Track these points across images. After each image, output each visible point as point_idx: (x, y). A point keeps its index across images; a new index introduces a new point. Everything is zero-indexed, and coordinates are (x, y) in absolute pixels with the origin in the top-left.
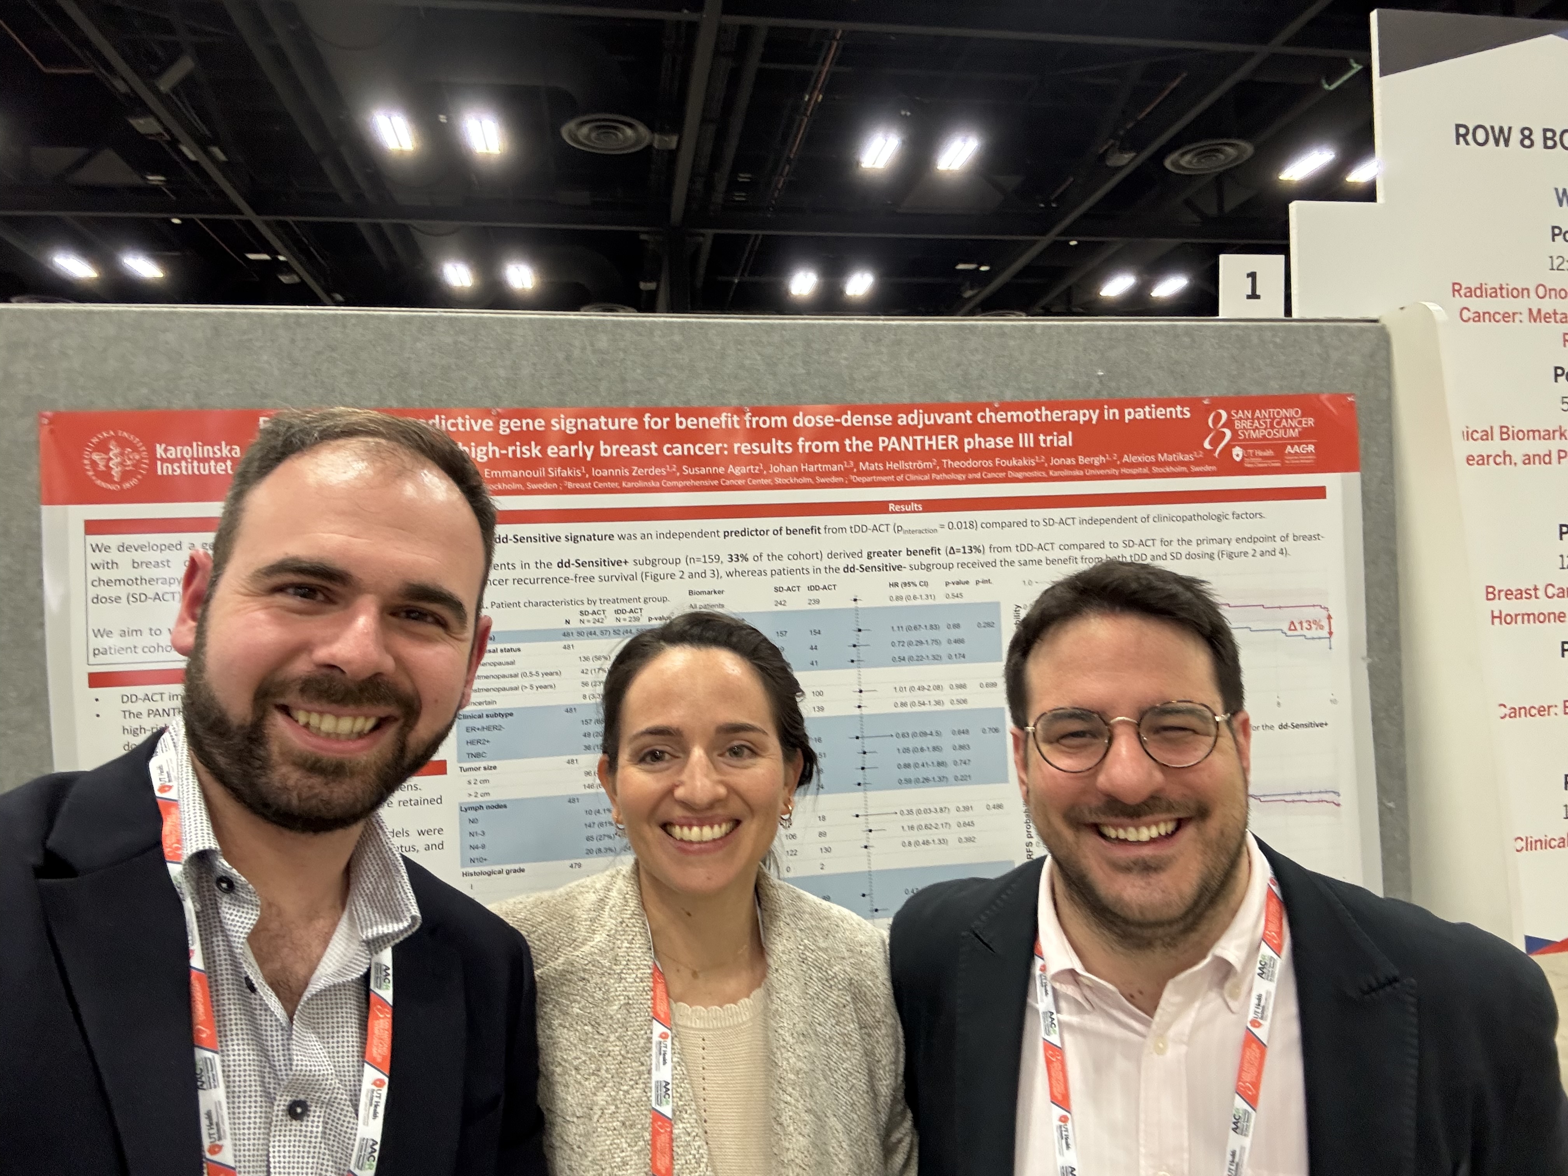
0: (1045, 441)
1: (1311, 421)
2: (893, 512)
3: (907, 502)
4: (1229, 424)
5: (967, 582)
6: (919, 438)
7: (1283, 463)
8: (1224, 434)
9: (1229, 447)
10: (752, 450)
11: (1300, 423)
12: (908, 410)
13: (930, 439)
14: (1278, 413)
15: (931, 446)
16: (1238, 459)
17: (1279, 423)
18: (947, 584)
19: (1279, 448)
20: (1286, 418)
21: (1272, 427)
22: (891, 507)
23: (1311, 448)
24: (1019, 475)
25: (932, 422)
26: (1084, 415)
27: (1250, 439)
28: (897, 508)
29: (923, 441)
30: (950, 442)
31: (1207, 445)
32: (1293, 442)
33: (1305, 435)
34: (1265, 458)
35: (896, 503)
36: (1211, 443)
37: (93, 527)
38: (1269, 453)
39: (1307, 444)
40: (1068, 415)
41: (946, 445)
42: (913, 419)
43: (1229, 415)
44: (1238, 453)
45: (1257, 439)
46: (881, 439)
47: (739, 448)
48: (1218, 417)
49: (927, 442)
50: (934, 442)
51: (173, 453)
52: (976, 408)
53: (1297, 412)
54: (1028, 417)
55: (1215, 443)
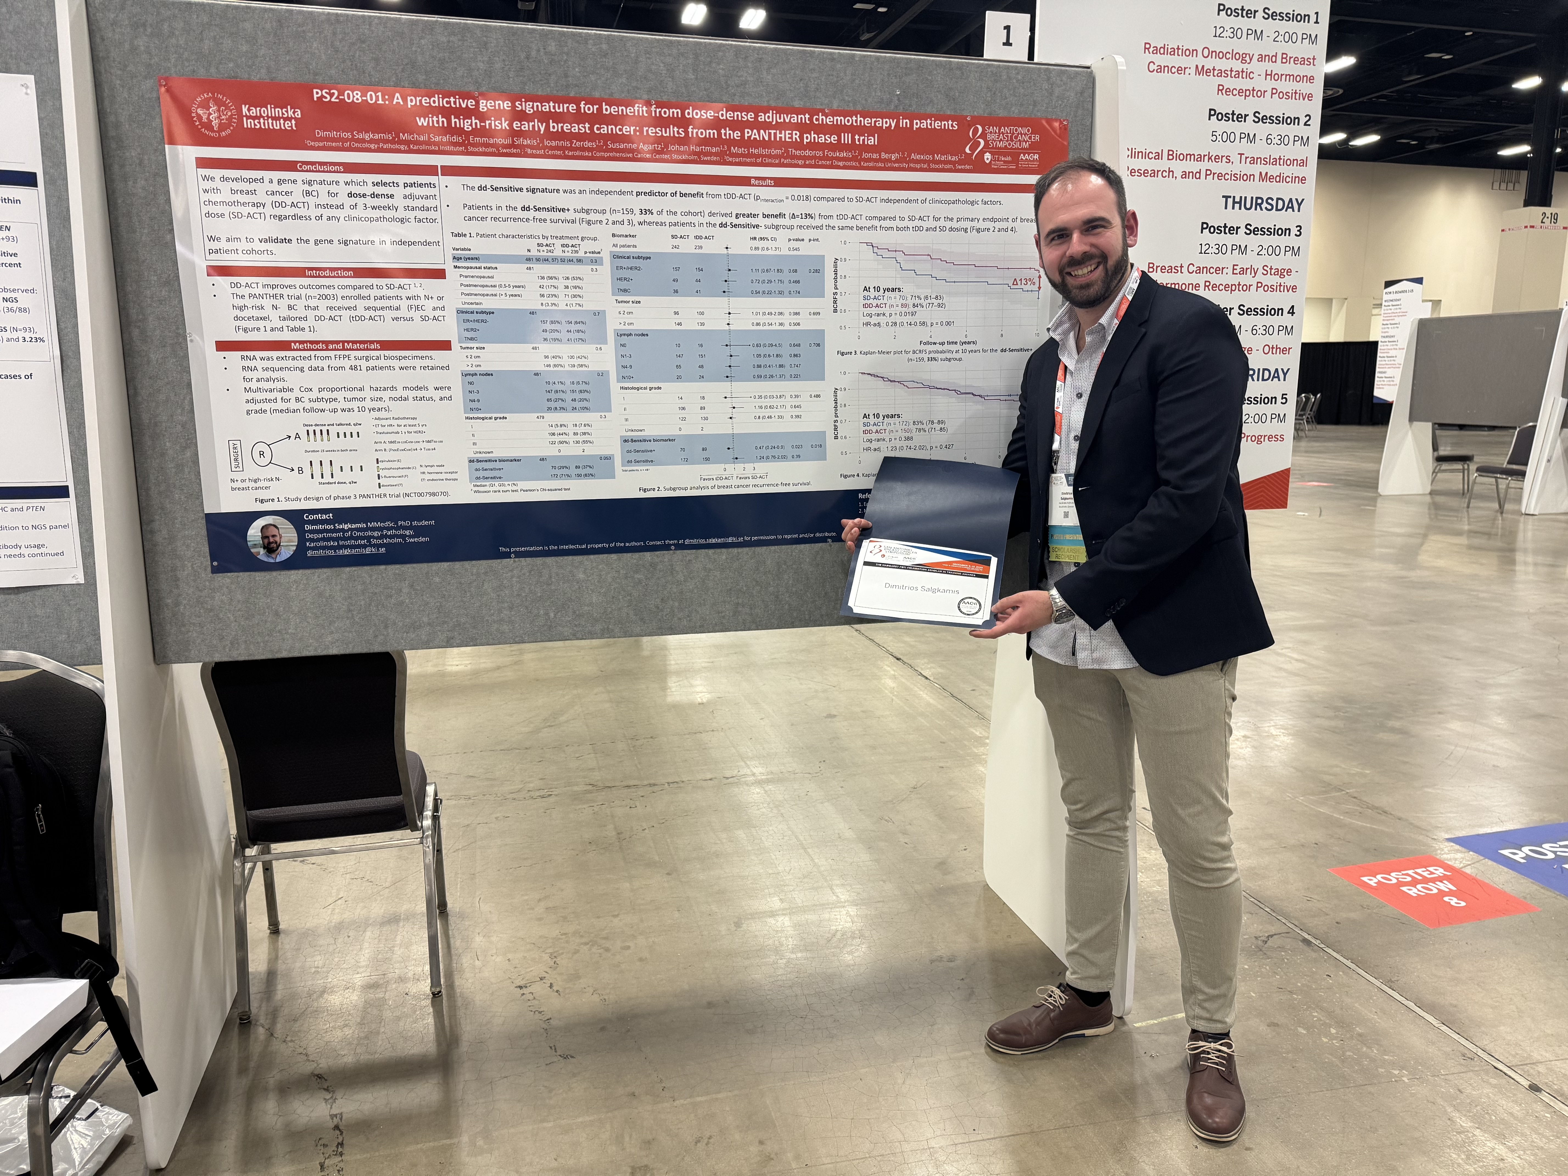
0: (859, 140)
1: (1037, 138)
2: (753, 185)
3: (764, 179)
4: (983, 136)
5: (803, 240)
6: (773, 132)
7: (1017, 166)
8: (979, 143)
9: (982, 153)
10: (656, 133)
11: (1030, 138)
12: (765, 111)
13: (781, 133)
14: (1016, 130)
15: (781, 138)
16: (988, 162)
17: (1016, 137)
18: (790, 240)
19: (1015, 155)
20: (1021, 134)
21: (1012, 141)
22: (753, 181)
23: (1036, 157)
24: (841, 164)
25: (782, 120)
26: (886, 123)
27: (996, 148)
28: (757, 182)
29: (775, 134)
30: (794, 136)
31: (967, 150)
32: (1025, 151)
33: (1033, 147)
34: (1005, 162)
35: (756, 178)
36: (970, 150)
37: (203, 163)
38: (1009, 159)
39: (1034, 153)
40: (875, 122)
41: (791, 138)
42: (769, 117)
43: (984, 130)
44: (988, 156)
45: (1001, 148)
46: (746, 130)
47: (647, 131)
48: (976, 131)
49: (778, 135)
50: (783, 135)
51: (254, 112)
52: (813, 112)
53: (1028, 131)
54: (848, 121)
55: (973, 149)
